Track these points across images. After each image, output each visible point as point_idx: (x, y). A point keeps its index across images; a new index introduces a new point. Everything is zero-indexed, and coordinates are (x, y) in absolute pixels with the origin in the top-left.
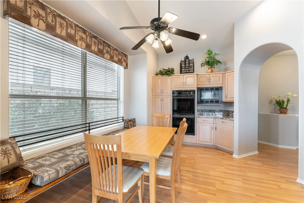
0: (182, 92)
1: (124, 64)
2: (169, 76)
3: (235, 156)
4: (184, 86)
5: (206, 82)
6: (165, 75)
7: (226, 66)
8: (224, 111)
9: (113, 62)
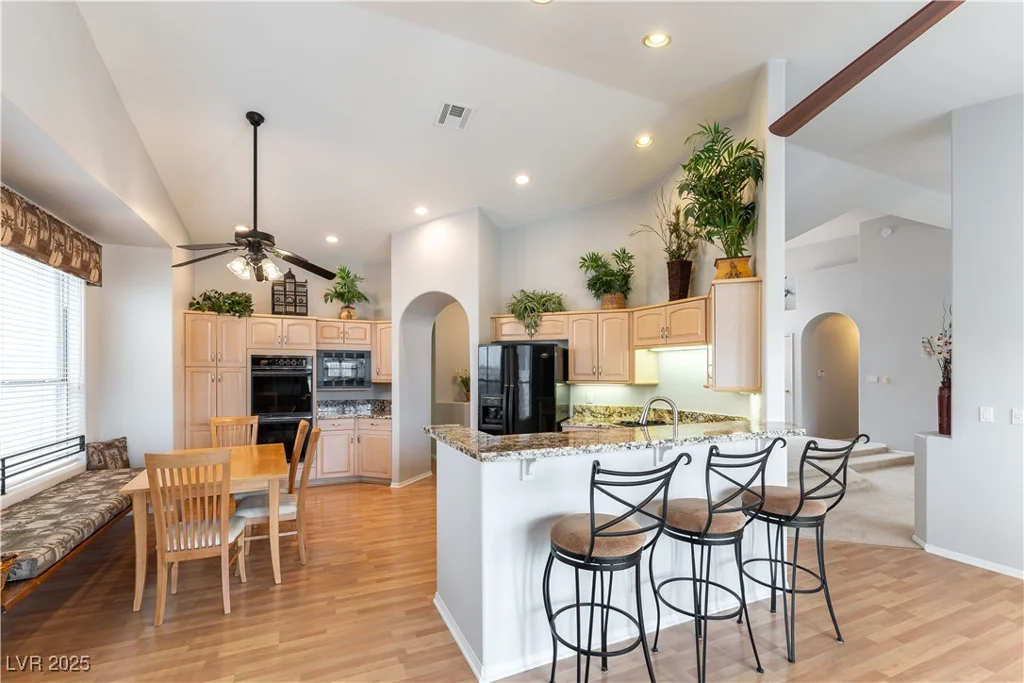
0: (279, 359)
1: (94, 274)
2: (239, 317)
3: (394, 485)
4: (285, 346)
5: (338, 338)
6: (228, 311)
7: (379, 307)
8: (373, 402)
9: (68, 272)
